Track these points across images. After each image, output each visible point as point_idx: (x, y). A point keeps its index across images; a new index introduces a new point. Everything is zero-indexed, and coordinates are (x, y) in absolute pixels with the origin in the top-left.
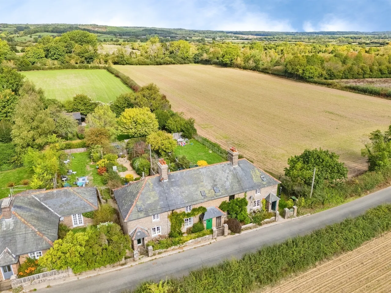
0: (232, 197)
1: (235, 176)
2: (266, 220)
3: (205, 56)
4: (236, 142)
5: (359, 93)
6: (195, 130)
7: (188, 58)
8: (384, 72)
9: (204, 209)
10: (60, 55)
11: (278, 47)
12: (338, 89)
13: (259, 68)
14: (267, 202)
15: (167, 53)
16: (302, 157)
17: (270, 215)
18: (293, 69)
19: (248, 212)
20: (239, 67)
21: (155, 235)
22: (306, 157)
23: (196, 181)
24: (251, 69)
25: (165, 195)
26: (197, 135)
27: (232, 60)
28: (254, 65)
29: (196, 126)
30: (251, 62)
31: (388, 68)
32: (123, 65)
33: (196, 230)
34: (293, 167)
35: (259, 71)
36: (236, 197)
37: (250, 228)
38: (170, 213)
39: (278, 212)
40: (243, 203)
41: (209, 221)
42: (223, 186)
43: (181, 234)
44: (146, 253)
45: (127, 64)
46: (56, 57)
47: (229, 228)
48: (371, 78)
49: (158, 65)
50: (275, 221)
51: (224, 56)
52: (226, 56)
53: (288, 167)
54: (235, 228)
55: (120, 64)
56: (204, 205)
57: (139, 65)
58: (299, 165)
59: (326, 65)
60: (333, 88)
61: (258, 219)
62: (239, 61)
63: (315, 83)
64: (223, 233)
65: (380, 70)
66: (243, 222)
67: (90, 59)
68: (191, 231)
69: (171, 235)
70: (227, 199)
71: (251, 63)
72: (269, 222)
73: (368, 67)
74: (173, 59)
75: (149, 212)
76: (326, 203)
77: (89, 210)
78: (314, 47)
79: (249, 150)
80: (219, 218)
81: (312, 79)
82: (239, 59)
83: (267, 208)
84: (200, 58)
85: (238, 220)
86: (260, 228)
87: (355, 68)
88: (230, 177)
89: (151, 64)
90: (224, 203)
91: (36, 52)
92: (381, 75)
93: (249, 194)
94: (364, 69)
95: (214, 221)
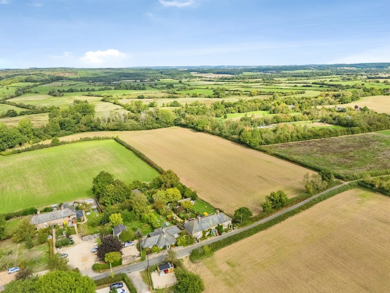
0: (218, 225)
1: (219, 218)
2: (229, 231)
3: (183, 121)
4: (216, 200)
5: (280, 158)
6: (197, 196)
7: (170, 122)
8: (300, 138)
9: (211, 229)
10: (72, 127)
11: (235, 105)
12: (269, 155)
13: (222, 135)
14: (229, 226)
15: (154, 119)
16: (239, 210)
17: (230, 230)
18: (243, 140)
19: (223, 229)
20: (208, 132)
21: (199, 237)
22: (240, 210)
23: (208, 221)
24: (217, 135)
25: (200, 226)
26: (198, 198)
27: (203, 128)
28: (219, 132)
29: (197, 194)
30: (217, 129)
31: (302, 135)
32: (122, 131)
33: (209, 235)
34: (236, 214)
35: (223, 137)
36: (220, 225)
37: (224, 234)
38: (202, 231)
39: (232, 228)
40: (222, 226)
41: (213, 232)
42: (216, 222)
43: (205, 237)
44: (198, 242)
45: (124, 130)
46: (69, 129)
47: (219, 234)
48: (293, 141)
49: (148, 130)
50: (231, 231)
51: (198, 125)
52: (199, 125)
53: (235, 213)
54: (220, 234)
55: (119, 130)
56: (211, 228)
57: (134, 130)
58: (238, 213)
59: (264, 135)
60: (267, 154)
61: (226, 231)
62: (208, 128)
63: (257, 149)
64: (217, 236)
65: (298, 137)
66: (222, 232)
67: (95, 128)
68: (208, 236)
69: (203, 237)
70: (217, 226)
71: (217, 131)
72: (230, 232)
73: (290, 135)
74: (159, 125)
75: (197, 231)
76: (247, 224)
77: (179, 232)
78: (262, 104)
79: (221, 204)
80: (215, 231)
81: (255, 147)
82: (208, 127)
83: (229, 227)
84: (179, 122)
85: (221, 232)
86: (227, 233)
87: (282, 136)
88: (217, 219)
89: (143, 129)
90: (216, 227)
91: (55, 126)
92: (298, 139)
93: (223, 224)
94: (287, 137)
95: (214, 232)
